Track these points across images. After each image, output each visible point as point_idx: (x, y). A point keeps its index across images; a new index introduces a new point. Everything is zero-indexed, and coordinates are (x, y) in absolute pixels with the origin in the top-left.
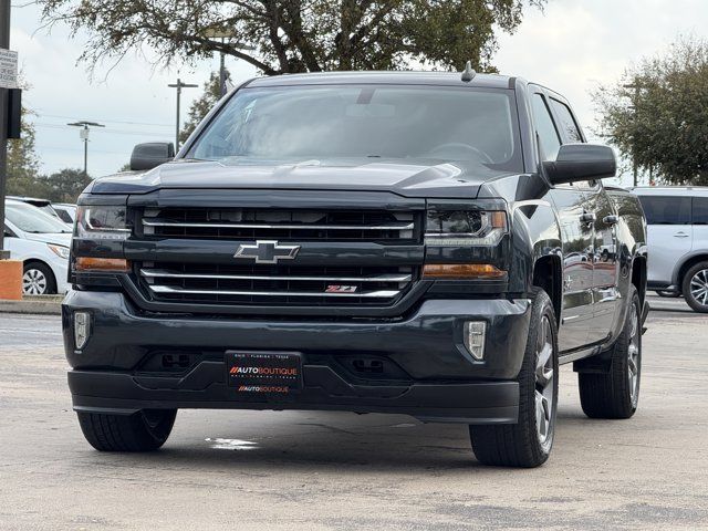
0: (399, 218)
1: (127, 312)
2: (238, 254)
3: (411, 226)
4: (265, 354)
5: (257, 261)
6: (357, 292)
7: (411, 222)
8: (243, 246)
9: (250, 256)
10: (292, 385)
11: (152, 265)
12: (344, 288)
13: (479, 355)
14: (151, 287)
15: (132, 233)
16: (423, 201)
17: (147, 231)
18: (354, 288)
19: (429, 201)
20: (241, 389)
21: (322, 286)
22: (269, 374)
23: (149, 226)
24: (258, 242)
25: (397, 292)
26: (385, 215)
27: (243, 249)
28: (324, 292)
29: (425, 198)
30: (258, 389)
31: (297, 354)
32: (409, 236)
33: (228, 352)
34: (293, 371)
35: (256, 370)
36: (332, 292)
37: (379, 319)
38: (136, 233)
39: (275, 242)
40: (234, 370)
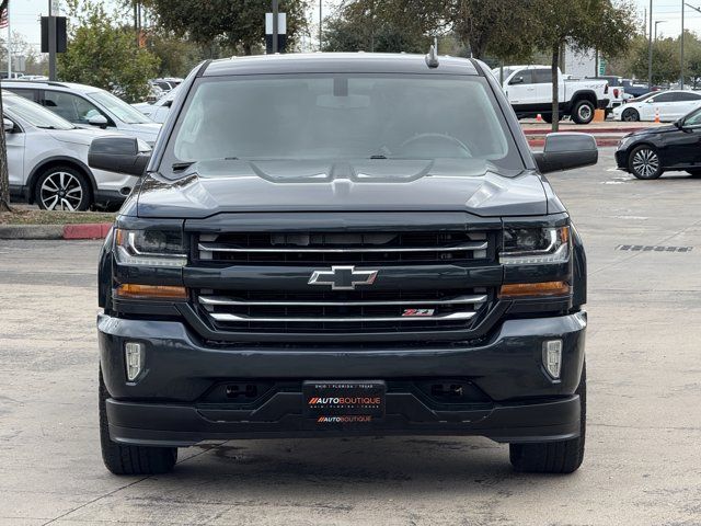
0: (473, 237)
1: (190, 343)
2: (313, 281)
3: (485, 245)
4: (349, 384)
5: (334, 288)
6: (434, 315)
7: (484, 241)
8: (319, 273)
9: (326, 283)
10: (375, 414)
11: (211, 292)
12: (421, 311)
13: (556, 374)
14: (212, 315)
15: (189, 259)
16: (498, 220)
17: (204, 257)
18: (431, 312)
19: (505, 220)
20: (321, 420)
21: (398, 311)
22: (351, 404)
23: (206, 251)
24: (334, 268)
25: (473, 313)
26: (459, 235)
27: (316, 276)
28: (400, 316)
29: (501, 217)
30: (338, 419)
31: (381, 382)
32: (482, 255)
33: (307, 382)
34: (377, 400)
35: (336, 400)
36: (408, 317)
37: (458, 343)
38: (193, 259)
39: (352, 267)
40: (313, 401)
